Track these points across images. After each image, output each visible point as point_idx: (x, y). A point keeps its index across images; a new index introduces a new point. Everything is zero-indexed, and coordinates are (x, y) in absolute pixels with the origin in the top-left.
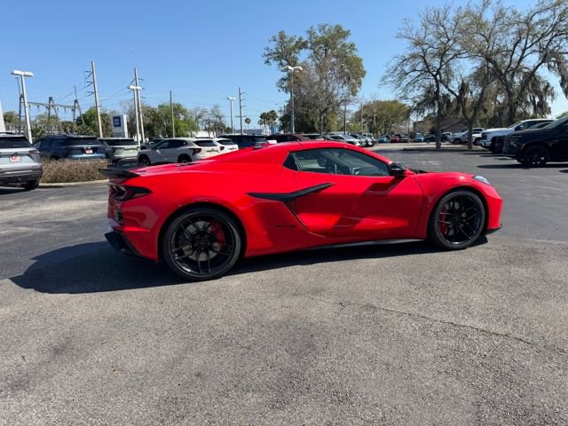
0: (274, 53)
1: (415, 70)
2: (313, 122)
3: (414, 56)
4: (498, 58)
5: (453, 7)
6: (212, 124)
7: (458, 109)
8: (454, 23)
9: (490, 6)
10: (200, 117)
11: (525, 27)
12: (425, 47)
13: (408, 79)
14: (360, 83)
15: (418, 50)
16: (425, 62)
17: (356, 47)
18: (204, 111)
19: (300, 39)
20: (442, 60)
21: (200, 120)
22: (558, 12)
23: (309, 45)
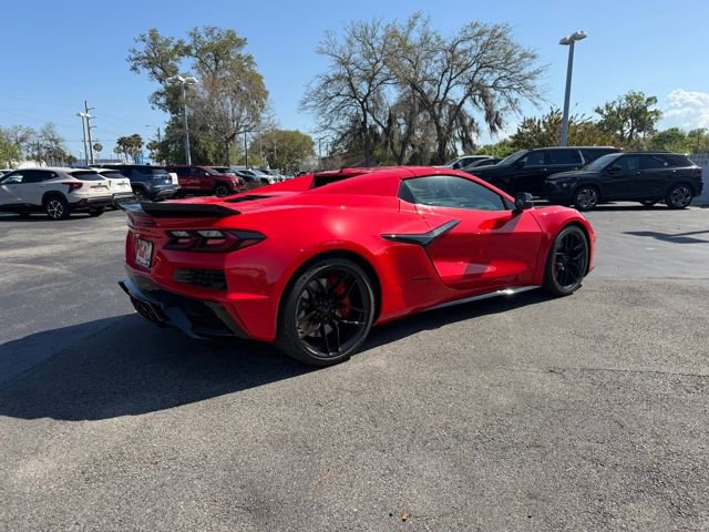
0: (144, 58)
1: (338, 94)
2: (205, 153)
3: (339, 78)
4: (427, 87)
5: (382, 24)
6: (44, 151)
7: (386, 143)
8: (382, 42)
9: (416, 28)
10: (22, 140)
11: (449, 55)
12: (351, 67)
13: (333, 105)
14: (262, 106)
15: (342, 71)
16: (351, 85)
17: (254, 60)
18: (30, 132)
19: (181, 42)
20: (370, 86)
21: (22, 144)
22: (481, 43)
23: (194, 52)
